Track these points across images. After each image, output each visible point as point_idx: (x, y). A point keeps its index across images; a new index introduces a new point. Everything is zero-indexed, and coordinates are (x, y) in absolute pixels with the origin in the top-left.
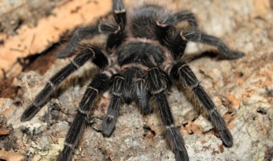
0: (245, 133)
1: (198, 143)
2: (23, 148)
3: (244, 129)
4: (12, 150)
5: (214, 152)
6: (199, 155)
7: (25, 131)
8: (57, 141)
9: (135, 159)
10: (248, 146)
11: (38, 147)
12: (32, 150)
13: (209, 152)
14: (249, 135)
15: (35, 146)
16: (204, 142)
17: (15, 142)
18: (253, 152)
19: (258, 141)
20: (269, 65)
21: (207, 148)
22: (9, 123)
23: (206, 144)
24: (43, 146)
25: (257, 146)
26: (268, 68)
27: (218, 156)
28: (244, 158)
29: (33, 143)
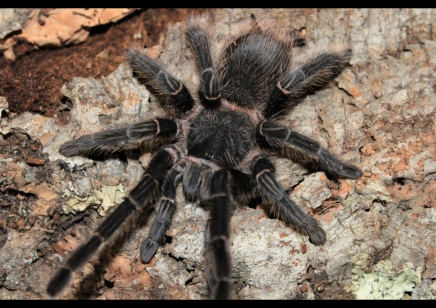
0: (346, 228)
1: (276, 235)
2: (59, 185)
3: (347, 223)
4: (45, 184)
5: (293, 251)
6: (273, 250)
7: (63, 166)
8: (101, 187)
9: (190, 237)
10: (347, 244)
11: (76, 190)
12: (67, 193)
13: (286, 250)
14: (352, 230)
15: (72, 189)
16: (284, 235)
17: (50, 176)
18: (351, 252)
19: (362, 241)
20: (412, 139)
21: (286, 244)
22: (45, 151)
23: (286, 239)
24: (82, 192)
25: (359, 245)
26: (410, 143)
27: (297, 256)
28: (337, 258)
29: (70, 183)
